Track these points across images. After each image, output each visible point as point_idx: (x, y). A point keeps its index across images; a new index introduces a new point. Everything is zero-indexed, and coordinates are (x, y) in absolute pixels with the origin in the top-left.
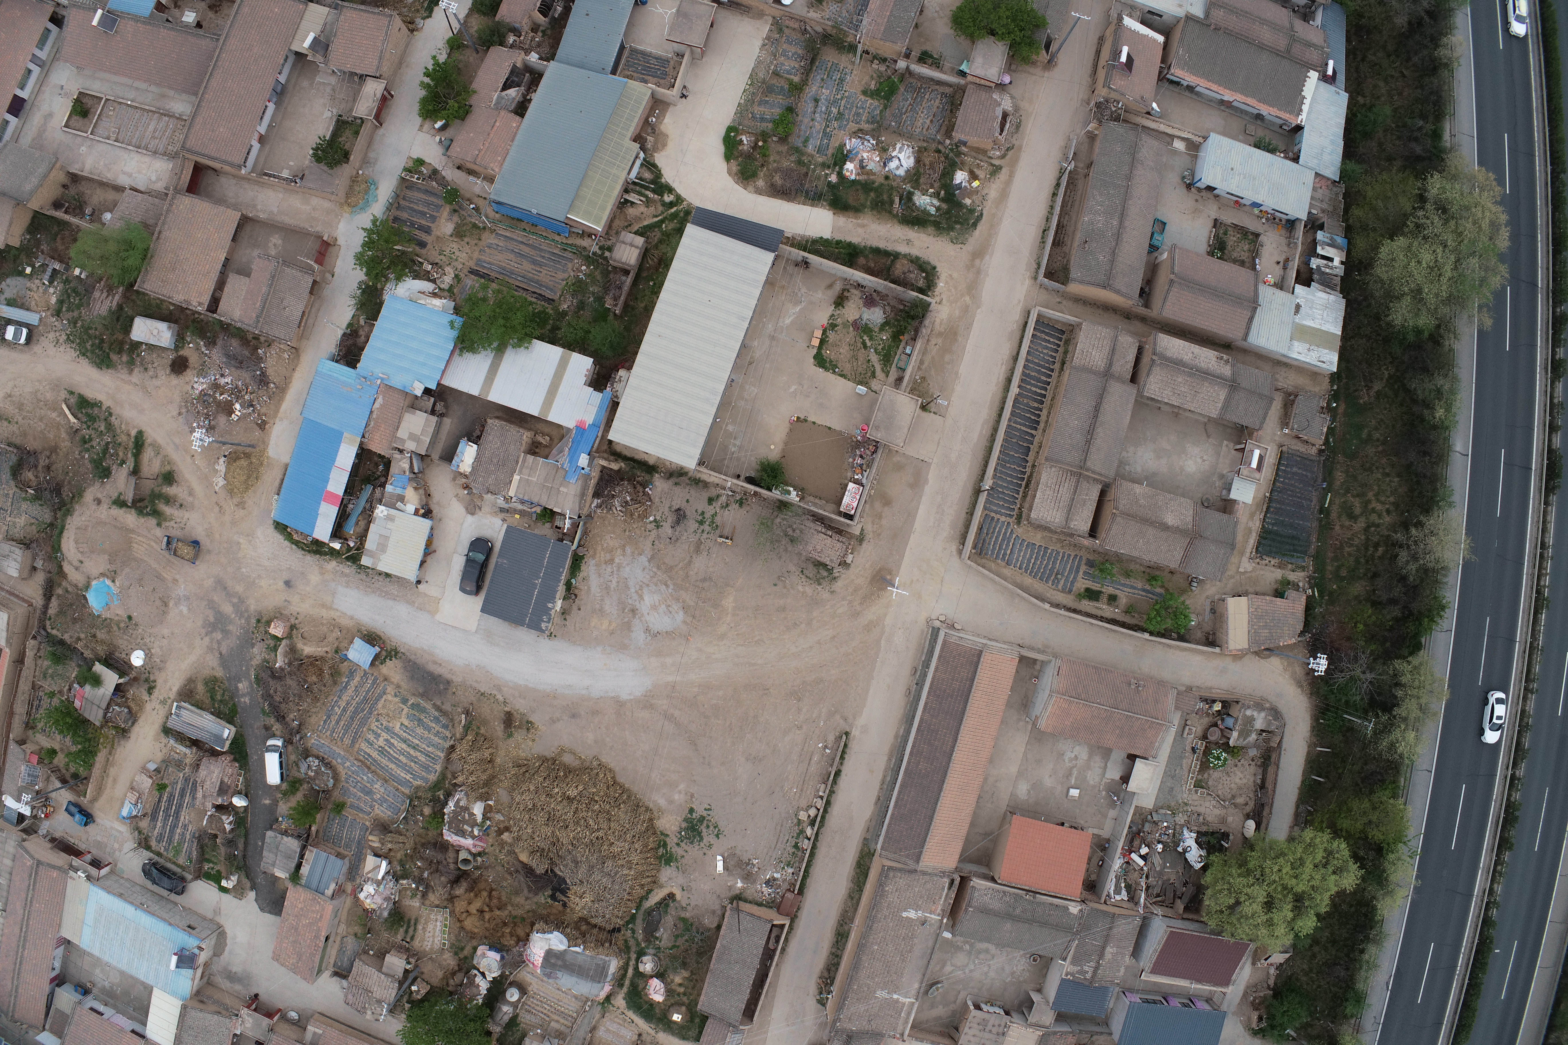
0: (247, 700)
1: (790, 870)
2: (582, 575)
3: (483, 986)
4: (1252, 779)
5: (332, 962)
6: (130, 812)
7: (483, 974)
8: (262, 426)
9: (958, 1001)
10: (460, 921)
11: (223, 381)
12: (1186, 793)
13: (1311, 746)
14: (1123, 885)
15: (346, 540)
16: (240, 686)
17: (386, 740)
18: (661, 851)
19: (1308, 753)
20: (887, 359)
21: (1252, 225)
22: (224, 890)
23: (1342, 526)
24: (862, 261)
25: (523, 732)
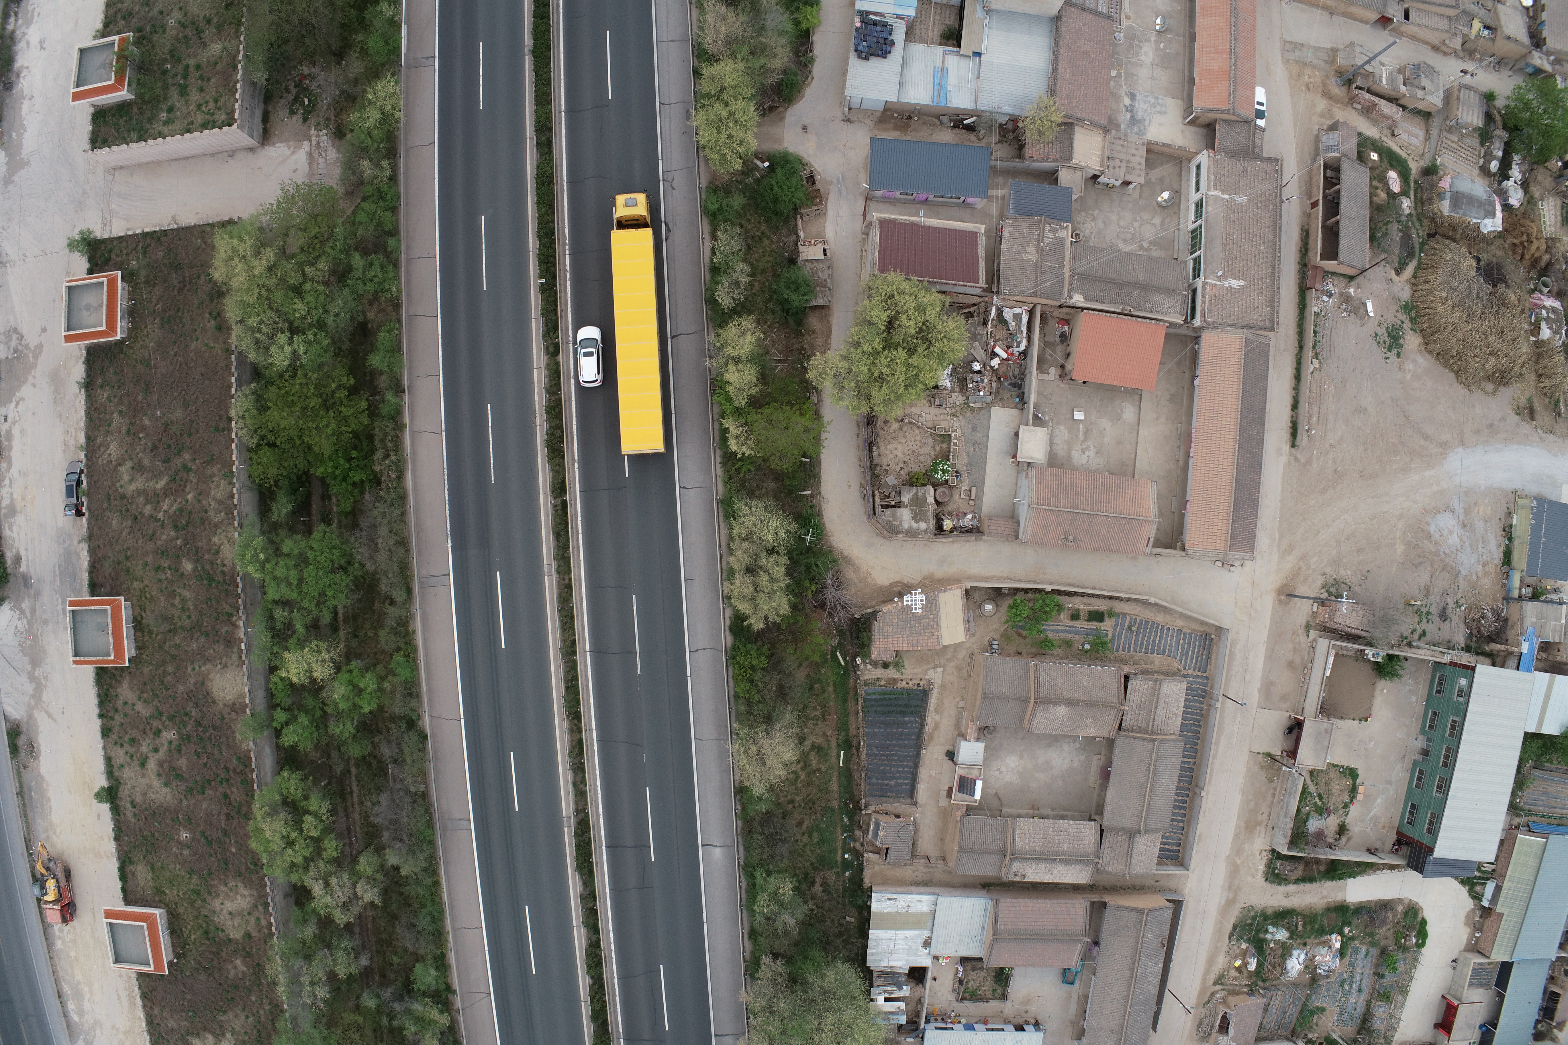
1: (1317, 308)
2: (1502, 549)
3: (1515, 172)
4: (882, 449)
7: (1516, 183)
10: (1539, 230)
12: (958, 427)
13: (815, 495)
18: (1413, 315)
21: (971, 1008)
23: (825, 734)
24: (1322, 868)
25: (1521, 405)
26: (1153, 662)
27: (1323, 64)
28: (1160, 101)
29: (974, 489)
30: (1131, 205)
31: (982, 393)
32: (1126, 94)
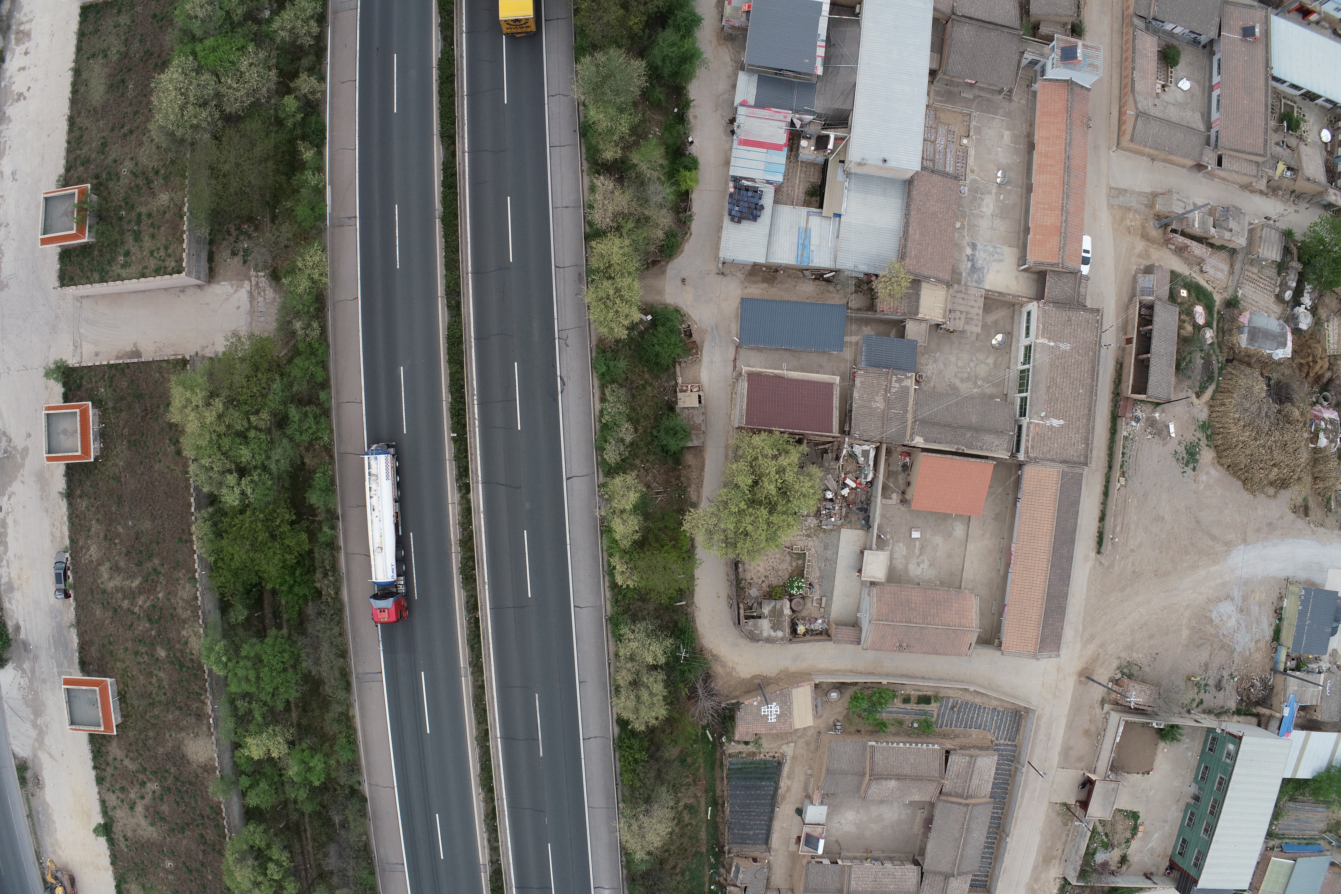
1: (1124, 433)
2: (1272, 628)
3: (1306, 299)
4: (747, 566)
7: (1306, 308)
10: (1323, 349)
12: (813, 546)
13: (689, 604)
14: (861, 460)
18: (1209, 433)
24: (1106, 890)
25: (1298, 504)
26: (971, 735)
27: (1143, 207)
28: (998, 250)
29: (824, 599)
30: (968, 347)
31: (833, 519)
32: (968, 244)
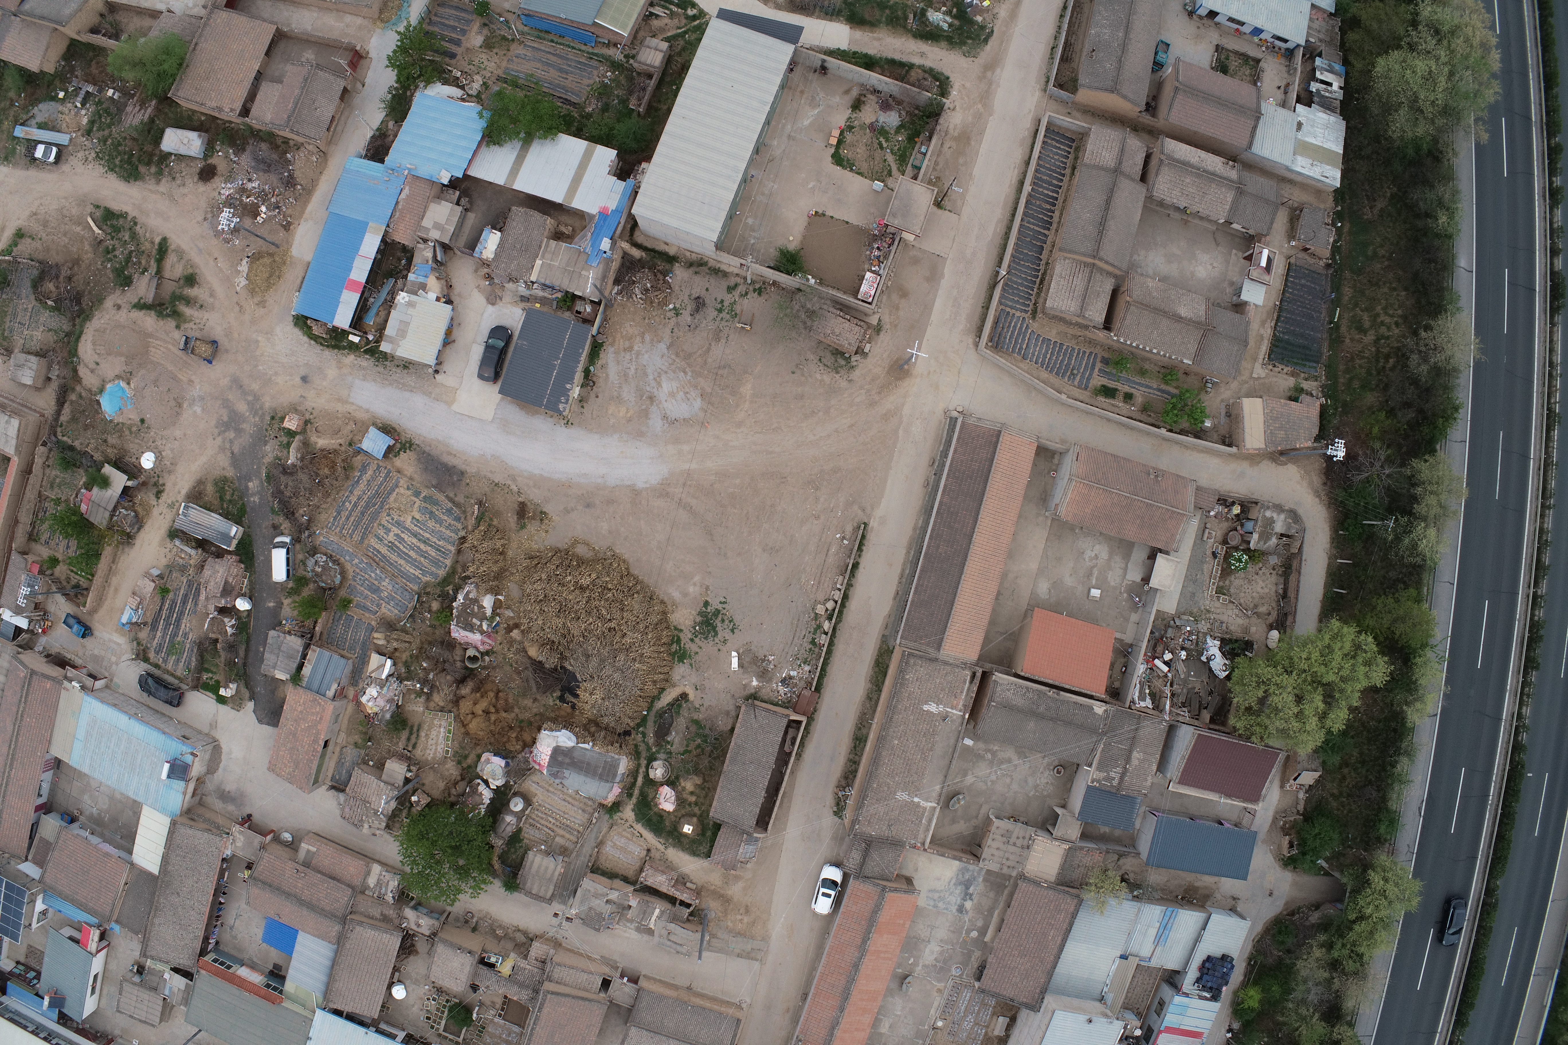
0: (257, 499)
1: (807, 668)
2: (600, 362)
3: (487, 795)
4: (1274, 589)
5: (330, 775)
6: (130, 618)
7: (486, 782)
8: (287, 227)
9: (980, 816)
10: (464, 726)
11: (250, 186)
12: (1207, 599)
13: (1332, 558)
14: (1147, 691)
15: (366, 333)
16: (251, 484)
17: (397, 535)
18: (675, 647)
19: (1329, 565)
20: (903, 159)
21: (1253, 52)
22: (222, 700)
23: (1352, 340)
25: (536, 522)
26: (1058, 333)
27: (719, 934)
28: (932, 903)
31: (1189, 629)
32: (967, 912)
